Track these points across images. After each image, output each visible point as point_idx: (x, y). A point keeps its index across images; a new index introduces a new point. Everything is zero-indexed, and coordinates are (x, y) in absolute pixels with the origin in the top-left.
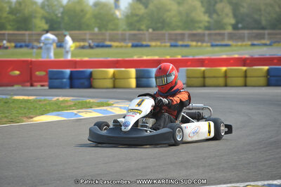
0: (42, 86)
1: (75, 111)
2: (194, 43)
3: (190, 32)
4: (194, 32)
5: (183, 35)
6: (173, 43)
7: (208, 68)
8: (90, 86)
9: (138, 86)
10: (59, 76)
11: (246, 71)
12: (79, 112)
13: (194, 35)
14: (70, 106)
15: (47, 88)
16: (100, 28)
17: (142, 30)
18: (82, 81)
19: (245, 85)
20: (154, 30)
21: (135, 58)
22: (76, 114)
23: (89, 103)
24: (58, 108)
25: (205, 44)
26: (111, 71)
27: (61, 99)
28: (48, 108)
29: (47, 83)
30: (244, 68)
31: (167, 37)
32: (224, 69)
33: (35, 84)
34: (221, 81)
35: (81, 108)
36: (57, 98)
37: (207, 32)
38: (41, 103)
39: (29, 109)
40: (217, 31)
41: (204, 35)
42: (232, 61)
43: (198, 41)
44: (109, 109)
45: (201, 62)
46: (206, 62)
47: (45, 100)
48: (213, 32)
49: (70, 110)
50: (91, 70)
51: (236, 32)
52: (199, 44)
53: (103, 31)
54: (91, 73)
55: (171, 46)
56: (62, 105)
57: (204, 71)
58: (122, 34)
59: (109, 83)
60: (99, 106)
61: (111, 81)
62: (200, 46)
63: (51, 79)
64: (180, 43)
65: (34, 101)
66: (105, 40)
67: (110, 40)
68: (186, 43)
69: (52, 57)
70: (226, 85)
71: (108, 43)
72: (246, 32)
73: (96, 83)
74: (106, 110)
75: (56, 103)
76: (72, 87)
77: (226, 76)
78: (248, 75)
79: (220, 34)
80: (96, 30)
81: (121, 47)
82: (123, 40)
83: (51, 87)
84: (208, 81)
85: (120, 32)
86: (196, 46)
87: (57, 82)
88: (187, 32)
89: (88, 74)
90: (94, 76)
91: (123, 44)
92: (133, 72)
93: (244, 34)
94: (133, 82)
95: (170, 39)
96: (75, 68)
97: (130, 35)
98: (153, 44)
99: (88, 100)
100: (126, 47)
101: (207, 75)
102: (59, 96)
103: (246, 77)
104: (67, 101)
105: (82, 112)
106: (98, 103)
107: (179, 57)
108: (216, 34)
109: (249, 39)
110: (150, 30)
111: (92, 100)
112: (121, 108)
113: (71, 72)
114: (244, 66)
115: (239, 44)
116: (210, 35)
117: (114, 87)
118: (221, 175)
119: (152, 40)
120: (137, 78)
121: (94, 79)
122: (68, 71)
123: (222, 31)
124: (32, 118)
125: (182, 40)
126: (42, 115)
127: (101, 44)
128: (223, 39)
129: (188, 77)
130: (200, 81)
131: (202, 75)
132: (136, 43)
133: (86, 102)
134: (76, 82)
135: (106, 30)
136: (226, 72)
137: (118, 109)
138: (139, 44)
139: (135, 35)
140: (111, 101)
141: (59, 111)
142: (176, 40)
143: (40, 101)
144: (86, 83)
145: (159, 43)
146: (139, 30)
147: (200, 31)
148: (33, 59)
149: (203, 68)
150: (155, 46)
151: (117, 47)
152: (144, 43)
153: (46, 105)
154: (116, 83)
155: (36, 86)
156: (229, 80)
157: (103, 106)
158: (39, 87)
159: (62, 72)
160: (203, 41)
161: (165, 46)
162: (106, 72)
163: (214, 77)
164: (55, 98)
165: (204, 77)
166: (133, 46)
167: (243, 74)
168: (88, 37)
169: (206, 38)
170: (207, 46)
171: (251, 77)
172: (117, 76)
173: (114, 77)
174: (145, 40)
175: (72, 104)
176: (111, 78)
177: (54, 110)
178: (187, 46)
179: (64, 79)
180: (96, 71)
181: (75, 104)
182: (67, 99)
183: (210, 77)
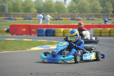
0: (35, 35)
1: (48, 46)
2: (96, 19)
4: (96, 14)
5: (92, 15)
6: (88, 18)
7: (102, 29)
8: (54, 36)
10: (42, 31)
12: (50, 46)
13: (96, 15)
14: (46, 44)
15: (36, 36)
18: (50, 33)
20: (80, 13)
21: (72, 24)
22: (48, 47)
23: (54, 42)
24: (41, 44)
25: (101, 19)
26: (62, 29)
27: (42, 40)
28: (37, 44)
29: (36, 34)
31: (85, 16)
32: (109, 29)
33: (32, 34)
34: (108, 34)
35: (50, 45)
38: (34, 42)
39: (29, 44)
41: (100, 15)
42: (112, 26)
43: (98, 18)
45: (99, 26)
46: (102, 26)
47: (36, 41)
52: (98, 19)
53: (59, 13)
54: (54, 30)
56: (43, 43)
57: (101, 30)
59: (61, 34)
61: (63, 33)
62: (99, 20)
63: (38, 32)
65: (32, 41)
66: (60, 17)
67: (62, 17)
68: (93, 18)
70: (110, 36)
71: (61, 18)
73: (56, 34)
75: (40, 42)
76: (46, 36)
77: (110, 32)
79: (107, 15)
80: (56, 13)
81: (66, 20)
82: (67, 17)
83: (38, 36)
85: (66, 14)
87: (40, 34)
88: (93, 14)
89: (53, 30)
90: (56, 31)
91: (67, 19)
96: (48, 28)
97: (70, 15)
99: (53, 41)
100: (68, 20)
101: (102, 31)
106: (57, 42)
107: (90, 24)
108: (105, 15)
110: (78, 13)
111: (55, 41)
113: (46, 30)
116: (103, 15)
118: (109, 73)
121: (56, 33)
122: (45, 29)
123: (108, 14)
124: (30, 48)
125: (92, 17)
126: (35, 47)
128: (108, 17)
129: (94, 32)
130: (99, 34)
132: (72, 18)
133: (52, 42)
134: (48, 34)
138: (74, 18)
139: (72, 15)
141: (41, 45)
142: (89, 17)
143: (34, 41)
144: (52, 34)
145: (82, 19)
146: (74, 13)
147: (98, 14)
148: (31, 24)
149: (100, 29)
151: (65, 20)
153: (36, 43)
155: (32, 35)
156: (111, 34)
158: (33, 36)
159: (43, 30)
160: (100, 18)
161: (84, 20)
162: (60, 30)
163: (105, 32)
164: (40, 40)
165: (101, 33)
166: (71, 19)
168: (53, 16)
169: (101, 17)
170: (101, 20)
172: (65, 32)
174: (76, 17)
175: (47, 43)
176: (62, 33)
177: (39, 45)
178: (93, 20)
179: (43, 32)
180: (57, 29)
181: (48, 43)
182: (45, 40)
183: (103, 33)
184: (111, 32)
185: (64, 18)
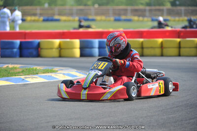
1: (22, 77)
2: (136, 18)
3: (133, 8)
4: (136, 7)
5: (126, 10)
6: (117, 17)
7: (146, 39)
8: (38, 55)
9: (82, 55)
10: (11, 46)
11: (180, 42)
12: (26, 78)
13: (136, 10)
14: (19, 73)
16: (50, 4)
17: (88, 5)
18: (31, 51)
19: (179, 55)
20: (100, 5)
22: (23, 79)
23: (36, 70)
24: (8, 74)
25: (146, 19)
26: (57, 42)
27: (10, 66)
30: (178, 40)
31: (111, 12)
32: (160, 40)
34: (158, 51)
35: (28, 75)
36: (7, 65)
37: (148, 8)
40: (157, 7)
41: (145, 10)
42: (167, 34)
43: (139, 16)
44: (53, 75)
45: (140, 34)
46: (145, 34)
48: (153, 8)
49: (18, 76)
50: (39, 40)
51: (174, 8)
52: (141, 18)
53: (53, 7)
54: (39, 44)
55: (116, 20)
56: (12, 71)
57: (142, 43)
58: (70, 10)
59: (55, 53)
60: (44, 73)
61: (58, 50)
62: (142, 21)
63: (2, 48)
64: (123, 17)
66: (54, 15)
67: (60, 14)
68: (129, 17)
69: (8, 29)
70: (162, 55)
71: (56, 17)
72: (183, 8)
73: (44, 52)
74: (51, 76)
75: (6, 70)
76: (21, 56)
77: (162, 46)
78: (182, 45)
79: (159, 10)
80: (46, 5)
81: (69, 21)
82: (71, 14)
83: (2, 56)
84: (146, 51)
85: (68, 7)
86: (138, 21)
87: (8, 52)
88: (129, 8)
89: (36, 44)
90: (42, 46)
91: (71, 18)
92: (77, 42)
93: (181, 10)
94: (77, 52)
95: (114, 14)
96: (25, 39)
97: (77, 10)
98: (98, 18)
99: (35, 67)
100: (74, 21)
101: (145, 46)
102: (9, 64)
103: (180, 47)
104: (16, 68)
105: (29, 78)
106: (43, 70)
107: (121, 29)
108: (156, 10)
109: (186, 15)
110: (96, 6)
111: (38, 68)
112: (64, 74)
113: (21, 43)
114: (179, 38)
115: (177, 19)
116: (150, 11)
117: (60, 56)
119: (97, 14)
120: (82, 48)
121: (42, 49)
122: (18, 42)
123: (161, 8)
125: (125, 14)
127: (50, 18)
128: (162, 15)
131: (140, 46)
132: (83, 17)
133: (33, 69)
134: (25, 52)
135: (56, 5)
136: (162, 43)
137: (61, 75)
139: (81, 10)
140: (56, 69)
141: (8, 76)
142: (120, 15)
144: (35, 53)
145: (103, 18)
146: (85, 5)
147: (141, 7)
149: (141, 40)
150: (101, 20)
151: (65, 21)
152: (90, 17)
154: (62, 53)
156: (165, 51)
157: (48, 73)
159: (12, 43)
160: (144, 16)
161: (110, 21)
162: (52, 43)
163: (152, 48)
164: (5, 66)
165: (142, 48)
167: (177, 45)
168: (38, 12)
169: (147, 13)
170: (148, 21)
171: (184, 48)
172: (62, 46)
173: (60, 47)
174: (90, 14)
175: (21, 70)
176: (57, 48)
177: (4, 76)
178: (129, 20)
179: (14, 48)
180: (44, 42)
181: (23, 71)
182: (16, 66)
183: (148, 48)
184: (164, 45)
185: (63, 18)
